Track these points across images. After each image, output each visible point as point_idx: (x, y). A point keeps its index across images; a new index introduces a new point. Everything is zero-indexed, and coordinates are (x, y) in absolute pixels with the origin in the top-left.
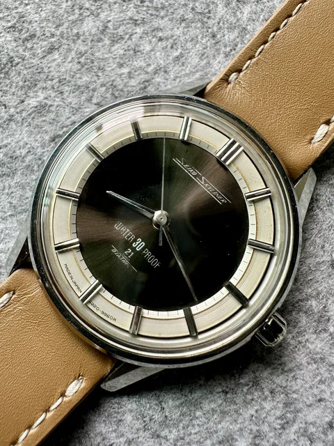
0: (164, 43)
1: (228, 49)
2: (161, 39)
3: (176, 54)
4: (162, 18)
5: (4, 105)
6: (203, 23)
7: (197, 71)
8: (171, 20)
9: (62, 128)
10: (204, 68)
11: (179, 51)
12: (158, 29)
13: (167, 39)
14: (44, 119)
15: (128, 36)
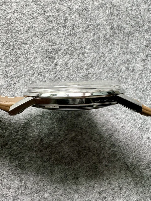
0: (118, 120)
1: (139, 126)
2: (117, 118)
3: (122, 125)
4: (118, 110)
5: (59, 135)
6: (132, 115)
7: (129, 133)
8: (121, 111)
9: (81, 148)
10: (131, 132)
11: (123, 124)
12: (116, 114)
13: (120, 118)
14: (75, 143)
15: (106, 115)
